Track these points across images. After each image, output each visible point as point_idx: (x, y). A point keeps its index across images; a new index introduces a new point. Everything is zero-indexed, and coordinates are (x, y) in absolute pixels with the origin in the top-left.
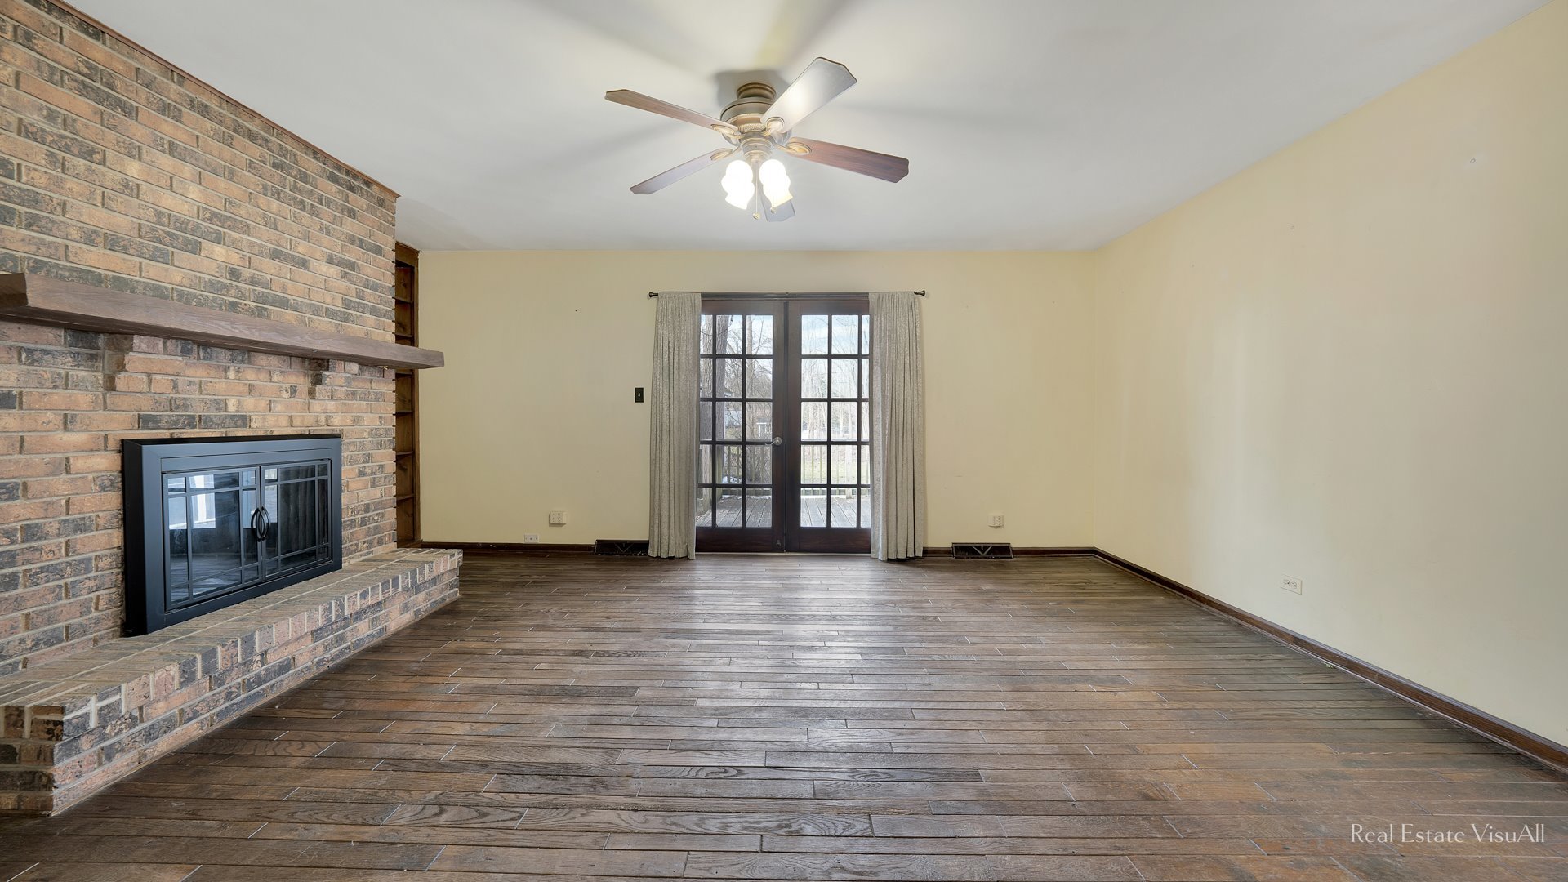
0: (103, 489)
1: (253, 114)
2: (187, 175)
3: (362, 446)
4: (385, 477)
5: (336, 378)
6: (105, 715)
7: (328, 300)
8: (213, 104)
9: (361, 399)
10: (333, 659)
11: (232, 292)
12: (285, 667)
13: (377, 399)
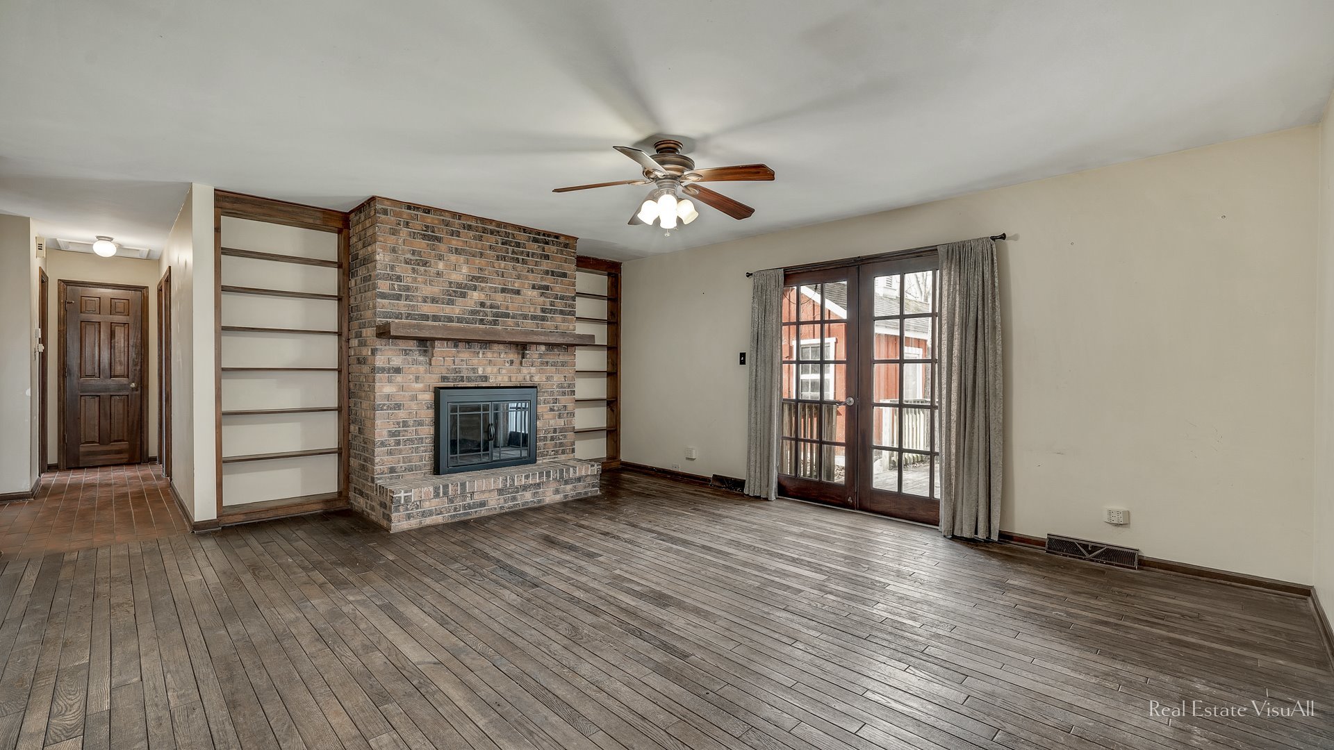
0: (428, 408)
1: (491, 221)
2: (462, 261)
3: (552, 393)
4: (568, 413)
5: (533, 354)
6: (407, 499)
7: (532, 310)
8: (473, 224)
9: (552, 366)
10: (509, 508)
11: (481, 314)
12: (483, 504)
13: (563, 366)
